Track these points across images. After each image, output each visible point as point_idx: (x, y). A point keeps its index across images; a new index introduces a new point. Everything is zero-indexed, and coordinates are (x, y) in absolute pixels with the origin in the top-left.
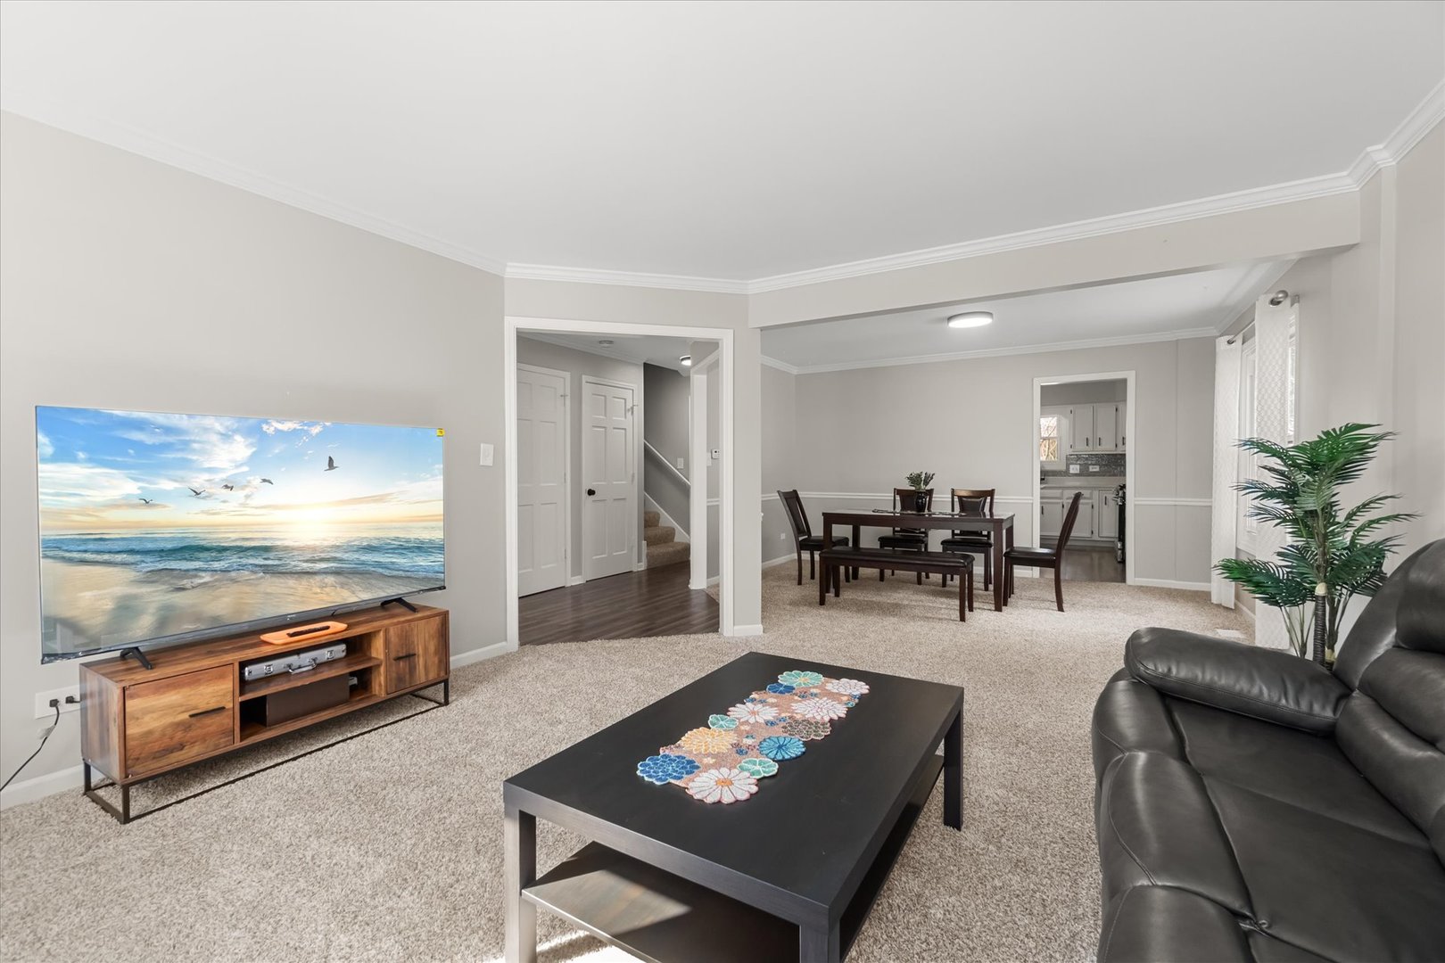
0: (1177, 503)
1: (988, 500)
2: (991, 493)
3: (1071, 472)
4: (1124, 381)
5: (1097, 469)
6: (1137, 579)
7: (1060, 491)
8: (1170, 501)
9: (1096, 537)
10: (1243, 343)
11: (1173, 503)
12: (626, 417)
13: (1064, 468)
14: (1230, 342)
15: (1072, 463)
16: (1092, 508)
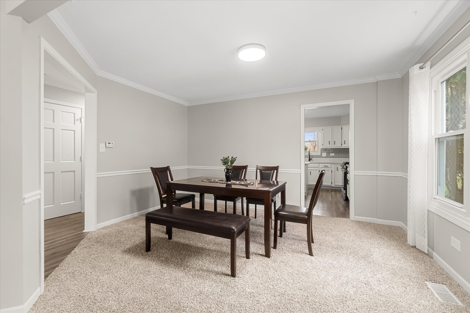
0: (378, 174)
1: (276, 171)
2: (276, 168)
3: (323, 156)
4: (348, 105)
5: (333, 155)
6: (356, 217)
7: (318, 164)
8: (374, 173)
9: (333, 185)
10: (430, 69)
11: (375, 174)
12: (74, 124)
13: (320, 154)
14: (421, 68)
15: (323, 152)
16: (332, 172)
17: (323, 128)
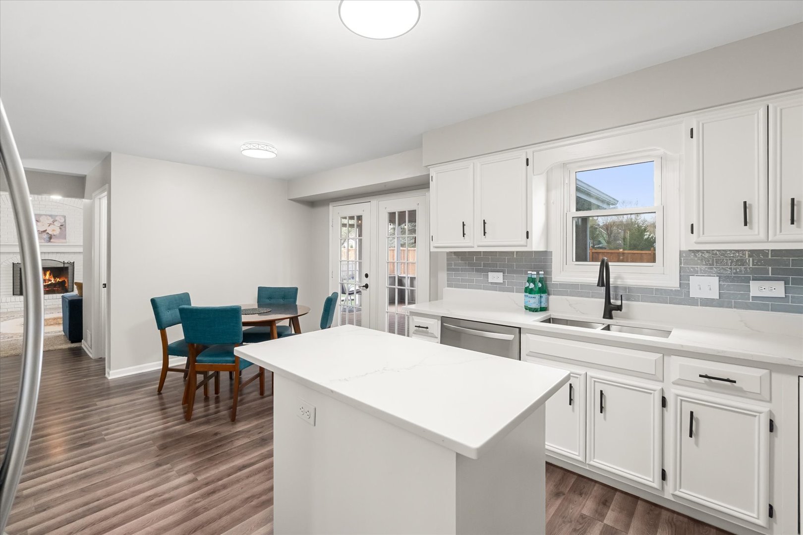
15: (695, 273)
16: (772, 427)
17: (692, 121)
